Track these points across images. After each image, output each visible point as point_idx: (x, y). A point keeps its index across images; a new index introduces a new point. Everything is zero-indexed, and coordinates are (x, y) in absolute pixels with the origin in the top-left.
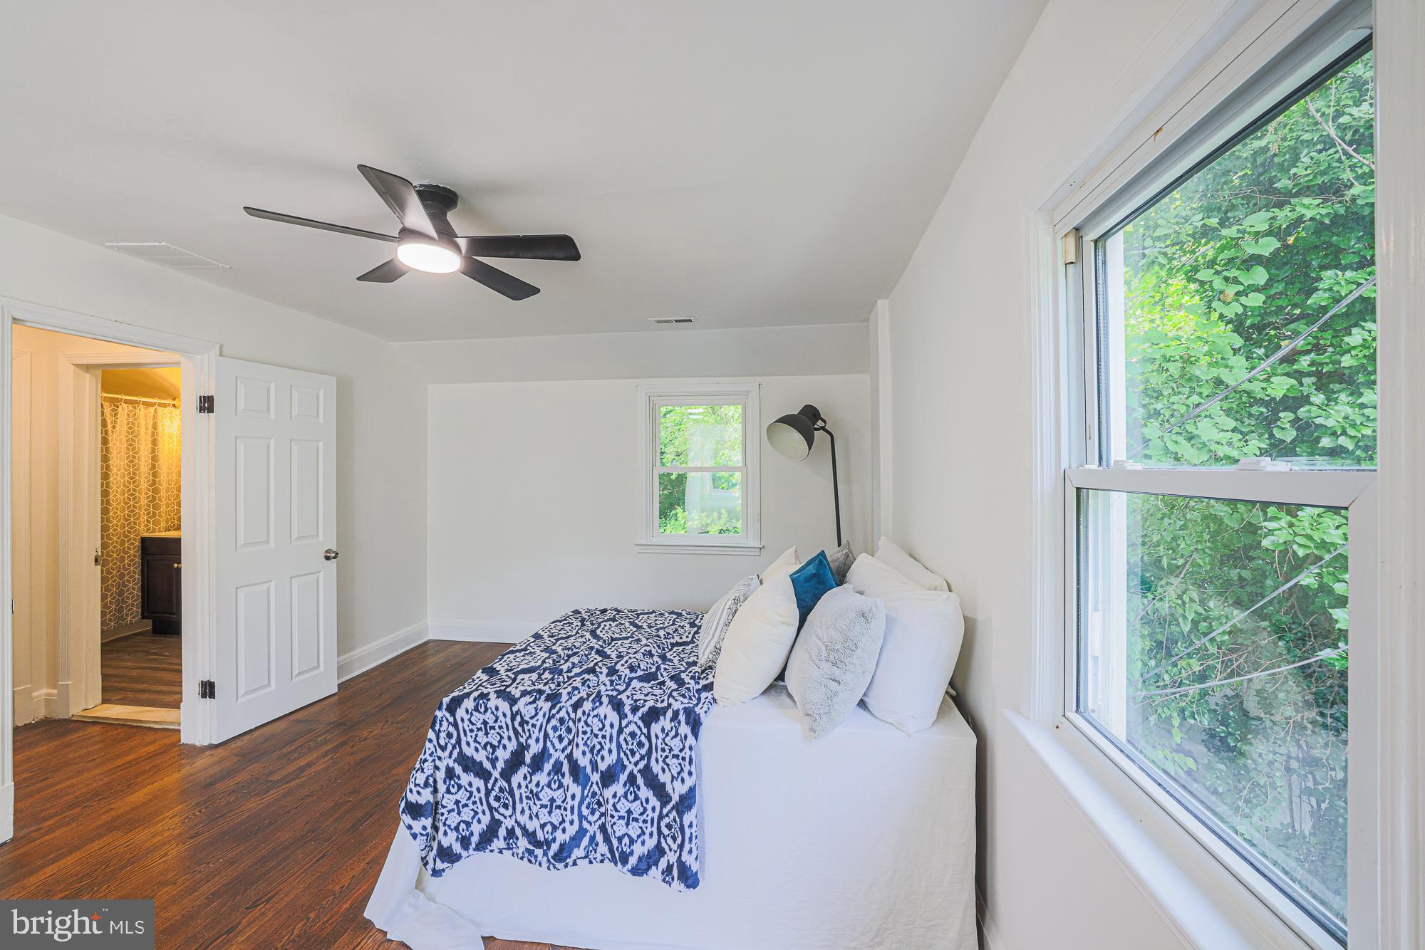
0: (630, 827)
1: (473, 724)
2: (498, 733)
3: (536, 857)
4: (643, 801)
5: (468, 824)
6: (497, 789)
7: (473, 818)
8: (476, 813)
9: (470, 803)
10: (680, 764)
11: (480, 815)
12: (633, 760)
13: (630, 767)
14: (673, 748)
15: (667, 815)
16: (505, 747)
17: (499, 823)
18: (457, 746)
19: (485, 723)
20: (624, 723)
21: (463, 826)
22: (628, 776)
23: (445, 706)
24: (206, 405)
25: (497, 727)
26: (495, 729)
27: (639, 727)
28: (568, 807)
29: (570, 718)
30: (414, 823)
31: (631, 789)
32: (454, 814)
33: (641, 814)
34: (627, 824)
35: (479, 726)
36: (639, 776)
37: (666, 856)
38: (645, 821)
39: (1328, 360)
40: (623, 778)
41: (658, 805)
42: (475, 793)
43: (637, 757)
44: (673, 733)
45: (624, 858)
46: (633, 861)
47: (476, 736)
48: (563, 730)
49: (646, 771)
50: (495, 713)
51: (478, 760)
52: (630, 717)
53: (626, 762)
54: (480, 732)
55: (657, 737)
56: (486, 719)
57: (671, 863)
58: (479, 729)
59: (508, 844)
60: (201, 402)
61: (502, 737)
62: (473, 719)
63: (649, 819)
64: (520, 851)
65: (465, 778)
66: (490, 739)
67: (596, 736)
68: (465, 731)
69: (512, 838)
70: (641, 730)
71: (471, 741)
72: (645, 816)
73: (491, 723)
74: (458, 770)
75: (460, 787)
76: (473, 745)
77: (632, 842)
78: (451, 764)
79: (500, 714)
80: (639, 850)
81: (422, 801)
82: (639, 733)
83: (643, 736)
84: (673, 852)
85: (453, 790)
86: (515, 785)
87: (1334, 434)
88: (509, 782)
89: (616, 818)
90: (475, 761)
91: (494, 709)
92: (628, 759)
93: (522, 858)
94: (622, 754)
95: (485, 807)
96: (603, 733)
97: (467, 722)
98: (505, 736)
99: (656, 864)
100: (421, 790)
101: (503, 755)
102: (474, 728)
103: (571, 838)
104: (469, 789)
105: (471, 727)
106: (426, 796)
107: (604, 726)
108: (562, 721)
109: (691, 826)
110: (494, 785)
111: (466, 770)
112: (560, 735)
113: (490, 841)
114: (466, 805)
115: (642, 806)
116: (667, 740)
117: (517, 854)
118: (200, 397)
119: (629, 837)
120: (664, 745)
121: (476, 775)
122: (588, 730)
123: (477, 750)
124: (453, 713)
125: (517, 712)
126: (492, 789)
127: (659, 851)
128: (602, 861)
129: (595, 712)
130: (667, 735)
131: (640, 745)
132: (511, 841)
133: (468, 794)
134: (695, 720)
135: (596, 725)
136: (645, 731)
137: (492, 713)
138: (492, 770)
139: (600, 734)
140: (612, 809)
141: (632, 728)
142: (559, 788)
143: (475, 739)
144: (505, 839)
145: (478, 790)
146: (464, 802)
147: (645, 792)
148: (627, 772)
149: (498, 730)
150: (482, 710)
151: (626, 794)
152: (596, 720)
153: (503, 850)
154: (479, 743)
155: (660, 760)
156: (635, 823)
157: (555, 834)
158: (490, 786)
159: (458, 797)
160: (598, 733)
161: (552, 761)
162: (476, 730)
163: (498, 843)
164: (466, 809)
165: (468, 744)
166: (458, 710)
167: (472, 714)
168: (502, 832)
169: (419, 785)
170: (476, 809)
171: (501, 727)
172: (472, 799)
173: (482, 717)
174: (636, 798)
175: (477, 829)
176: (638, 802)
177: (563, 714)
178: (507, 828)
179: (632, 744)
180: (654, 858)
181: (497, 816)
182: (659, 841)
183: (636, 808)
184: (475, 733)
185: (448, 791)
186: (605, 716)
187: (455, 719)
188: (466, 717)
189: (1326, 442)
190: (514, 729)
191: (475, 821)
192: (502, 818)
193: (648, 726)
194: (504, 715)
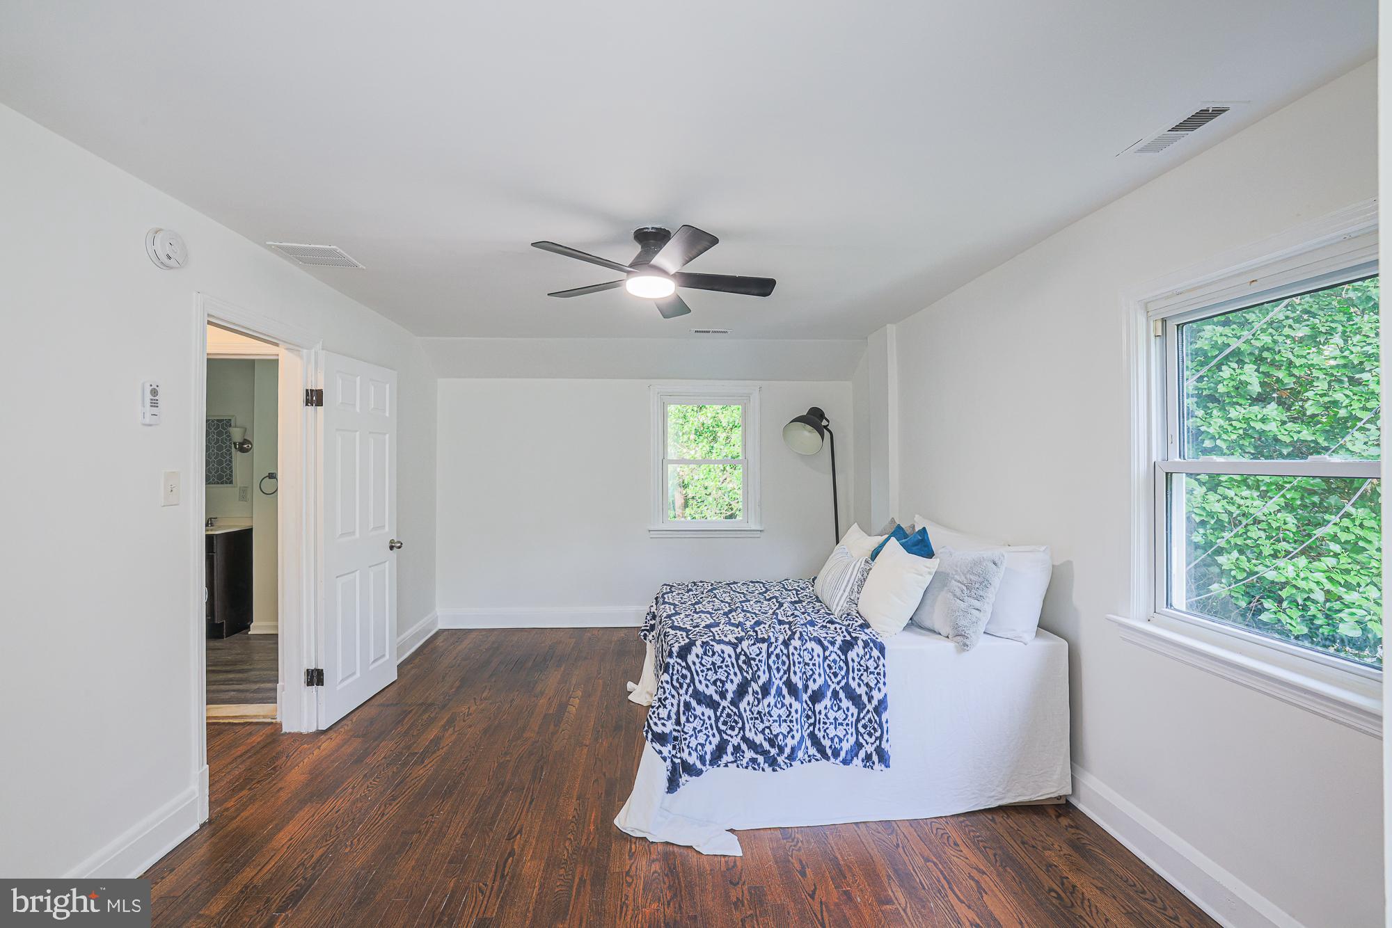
0: (837, 730)
1: (703, 666)
2: (725, 671)
3: (759, 765)
4: (845, 710)
5: (703, 746)
6: (724, 715)
7: (706, 740)
8: (708, 736)
9: (703, 728)
10: (876, 678)
11: (711, 738)
12: (836, 680)
13: (833, 686)
14: (870, 667)
15: (863, 718)
16: (732, 681)
17: (727, 742)
18: (692, 685)
19: (713, 664)
20: (827, 653)
21: (699, 747)
22: (832, 693)
23: (675, 654)
24: (314, 399)
25: (724, 666)
26: (722, 668)
27: (838, 655)
28: (794, 719)
29: (783, 654)
30: (663, 749)
31: (835, 702)
32: (693, 738)
33: (845, 720)
34: (836, 728)
35: (708, 666)
36: (841, 691)
37: (863, 748)
38: (847, 725)
39: (1206, 387)
40: (829, 694)
41: (855, 711)
42: (707, 721)
43: (839, 677)
44: (868, 657)
45: (836, 754)
46: (843, 754)
47: (707, 675)
48: (780, 663)
49: (847, 688)
50: (722, 655)
51: (708, 694)
52: (831, 648)
53: (830, 683)
54: (710, 671)
55: (853, 661)
56: (714, 661)
57: (869, 752)
58: (708, 670)
59: (736, 757)
60: (307, 395)
61: (729, 674)
62: (703, 662)
63: (850, 723)
64: (744, 762)
65: (699, 710)
66: (719, 676)
67: (808, 665)
68: (697, 672)
69: (738, 752)
70: (840, 657)
71: (702, 679)
72: (847, 721)
73: (719, 664)
74: (694, 703)
75: (695, 717)
76: (704, 682)
77: (841, 741)
78: (688, 699)
79: (726, 656)
80: (846, 746)
81: (667, 731)
82: (838, 659)
83: (841, 661)
84: (870, 745)
85: (691, 720)
86: (742, 710)
87: (1213, 438)
88: (738, 708)
89: (829, 724)
90: (706, 695)
91: (720, 652)
92: (831, 680)
93: (747, 767)
94: (827, 676)
95: (715, 731)
96: (813, 661)
97: (698, 665)
98: (732, 673)
99: (857, 755)
100: (665, 722)
101: (731, 688)
102: (704, 668)
103: (798, 743)
104: (702, 718)
105: (702, 668)
106: (670, 727)
107: (813, 657)
108: (778, 656)
109: (887, 722)
110: (722, 712)
111: (699, 703)
112: (778, 667)
113: (720, 757)
114: (701, 731)
115: (845, 713)
116: (862, 662)
117: (742, 765)
118: (307, 390)
119: (838, 737)
120: (859, 667)
121: (708, 706)
122: (802, 660)
123: (707, 686)
124: (684, 658)
125: (740, 653)
126: (721, 716)
127: (859, 746)
128: (810, 761)
129: (805, 647)
130: (862, 658)
131: (841, 668)
132: (738, 755)
133: (702, 722)
134: (880, 646)
135: (807, 657)
136: (843, 657)
137: (719, 655)
138: (720, 701)
139: (811, 663)
140: (825, 717)
141: (834, 656)
142: (782, 707)
143: (706, 677)
144: (732, 754)
145: (709, 718)
146: (699, 728)
147: (846, 703)
148: (831, 690)
149: (725, 668)
150: (711, 653)
151: (832, 706)
152: (806, 652)
153: (729, 764)
154: (709, 681)
155: (857, 678)
156: (840, 727)
157: (786, 741)
158: (718, 714)
159: (694, 725)
160: (809, 662)
161: (775, 687)
162: (706, 670)
163: (728, 758)
164: (701, 734)
165: (700, 682)
166: (689, 656)
167: (702, 658)
168: (730, 749)
169: (663, 719)
170: (707, 733)
171: (727, 666)
172: (705, 725)
173: (710, 659)
174: (839, 708)
175: (709, 749)
176: (841, 711)
177: (778, 651)
178: (733, 745)
179: (836, 668)
180: (854, 752)
181: (725, 737)
182: (857, 738)
183: (840, 715)
184: (705, 673)
185: (688, 721)
186: (813, 650)
187: (687, 663)
188: (697, 661)
189: (1208, 444)
190: (739, 667)
191: (707, 742)
192: (729, 738)
193: (845, 654)
194: (730, 656)
